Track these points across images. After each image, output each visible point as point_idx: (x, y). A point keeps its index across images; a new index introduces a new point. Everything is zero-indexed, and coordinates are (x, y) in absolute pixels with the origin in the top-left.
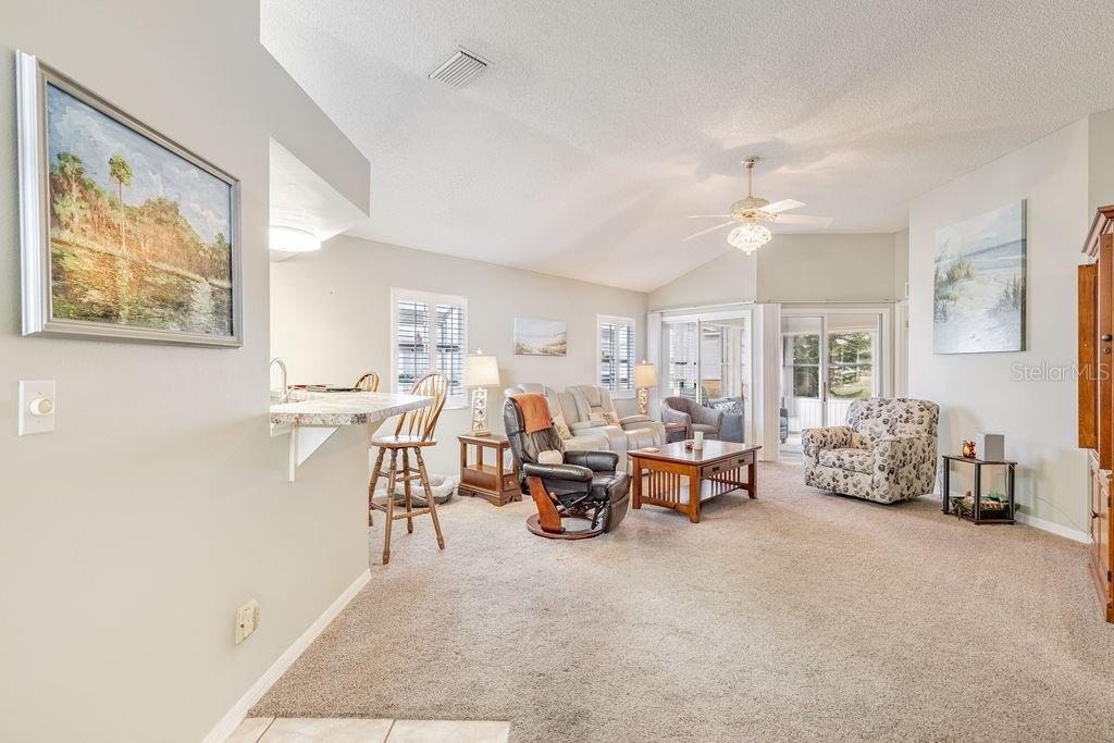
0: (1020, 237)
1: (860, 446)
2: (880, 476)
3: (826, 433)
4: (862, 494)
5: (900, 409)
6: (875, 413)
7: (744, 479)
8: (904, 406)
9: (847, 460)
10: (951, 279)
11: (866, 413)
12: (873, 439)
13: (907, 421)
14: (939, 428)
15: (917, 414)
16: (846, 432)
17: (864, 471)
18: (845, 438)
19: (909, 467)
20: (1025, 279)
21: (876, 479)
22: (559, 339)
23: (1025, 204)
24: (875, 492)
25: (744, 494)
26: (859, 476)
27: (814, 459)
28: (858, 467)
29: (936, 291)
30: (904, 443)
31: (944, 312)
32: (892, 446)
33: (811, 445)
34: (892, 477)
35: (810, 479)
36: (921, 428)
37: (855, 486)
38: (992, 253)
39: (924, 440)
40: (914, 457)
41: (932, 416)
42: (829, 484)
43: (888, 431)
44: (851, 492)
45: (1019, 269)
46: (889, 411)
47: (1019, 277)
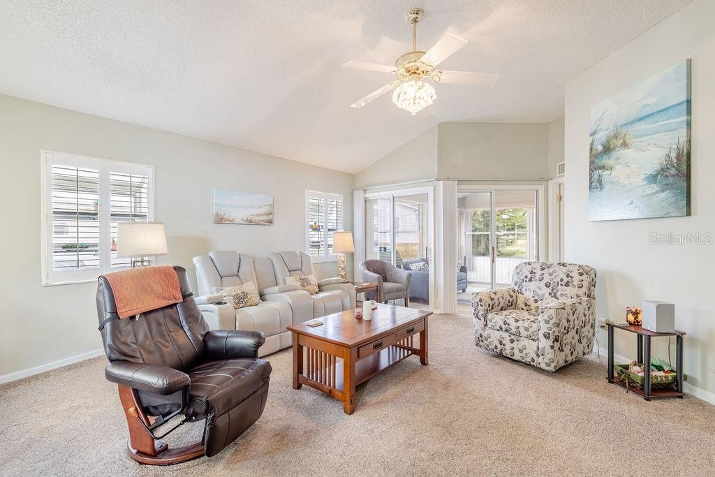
0: (684, 98)
1: (525, 308)
2: (545, 344)
3: (493, 296)
4: (528, 360)
5: (561, 273)
6: (538, 276)
7: (417, 346)
8: (565, 270)
9: (513, 325)
10: (607, 149)
11: (529, 276)
12: (536, 301)
13: (567, 285)
14: (596, 292)
15: (576, 278)
16: (512, 294)
17: (529, 337)
18: (511, 299)
19: (572, 333)
20: (689, 142)
21: (541, 346)
22: (266, 209)
23: (689, 62)
24: (540, 360)
25: (415, 359)
26: (525, 342)
27: (482, 322)
28: (524, 333)
29: (592, 163)
30: (568, 309)
31: (600, 182)
32: (557, 314)
33: (480, 308)
34: (557, 345)
35: (480, 340)
36: (581, 292)
37: (521, 351)
38: (652, 119)
39: (584, 304)
40: (576, 322)
41: (590, 279)
42: (496, 347)
43: (550, 294)
44: (516, 357)
45: (684, 131)
46: (550, 275)
47: (684, 139)
